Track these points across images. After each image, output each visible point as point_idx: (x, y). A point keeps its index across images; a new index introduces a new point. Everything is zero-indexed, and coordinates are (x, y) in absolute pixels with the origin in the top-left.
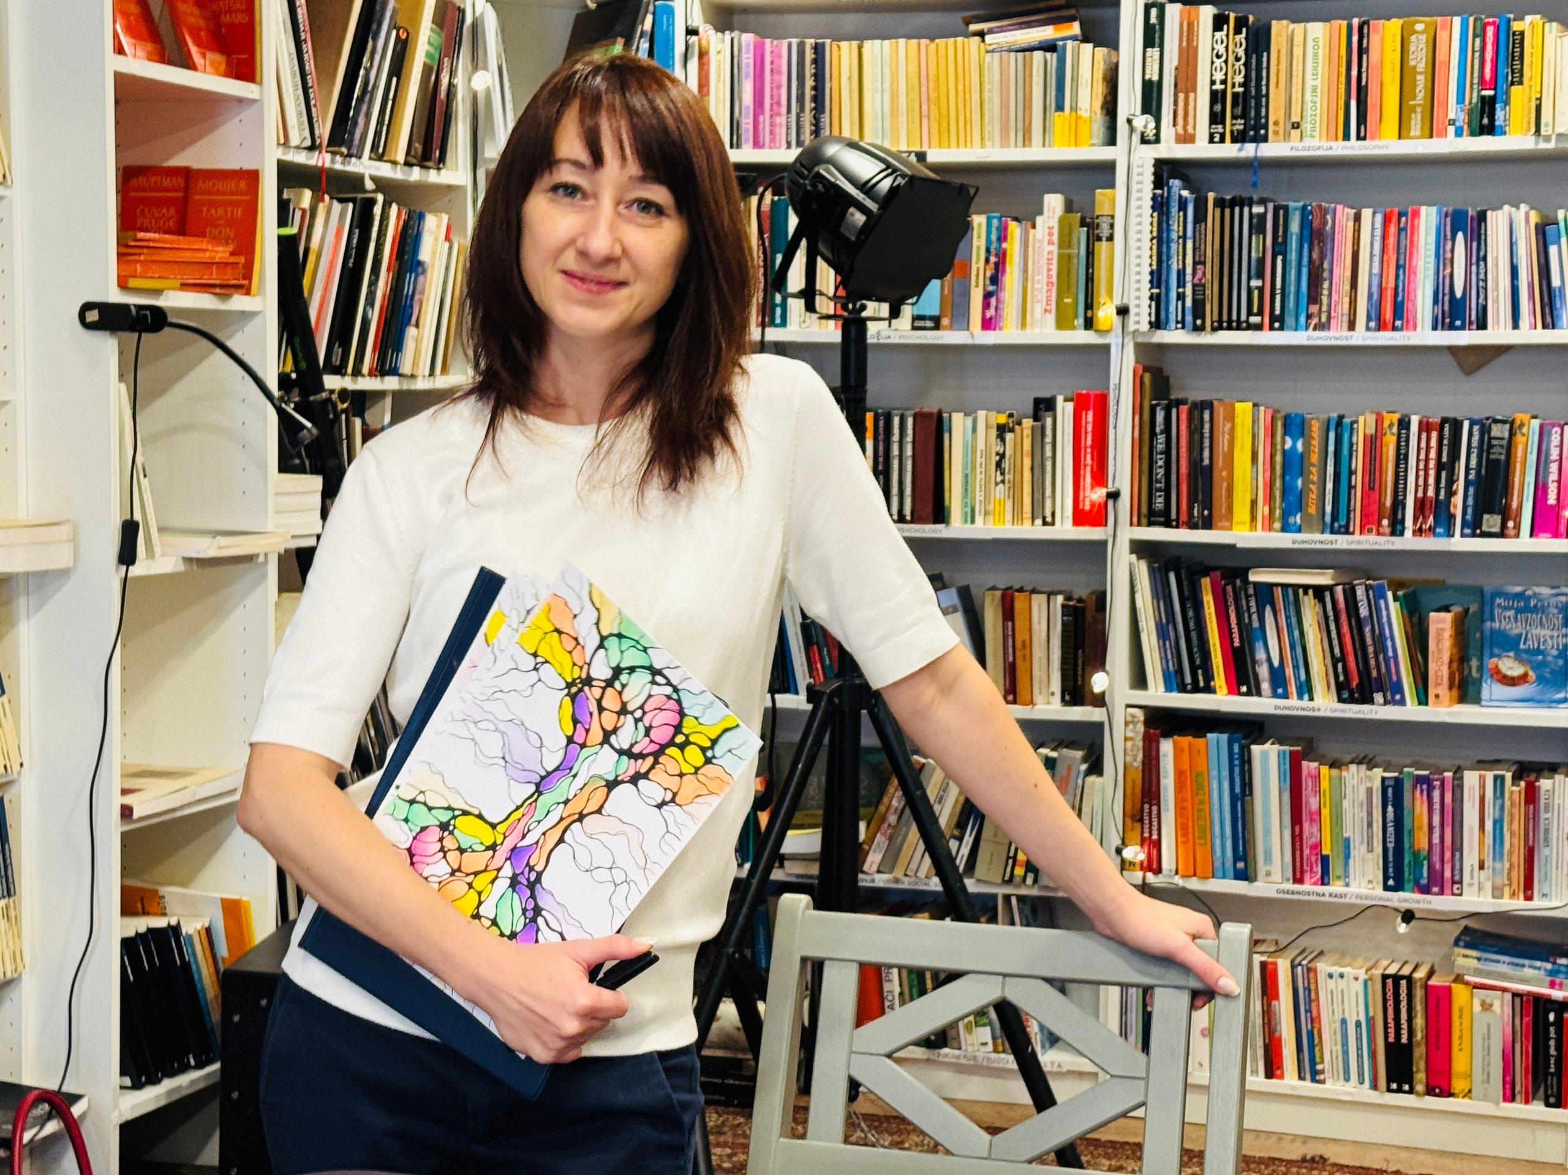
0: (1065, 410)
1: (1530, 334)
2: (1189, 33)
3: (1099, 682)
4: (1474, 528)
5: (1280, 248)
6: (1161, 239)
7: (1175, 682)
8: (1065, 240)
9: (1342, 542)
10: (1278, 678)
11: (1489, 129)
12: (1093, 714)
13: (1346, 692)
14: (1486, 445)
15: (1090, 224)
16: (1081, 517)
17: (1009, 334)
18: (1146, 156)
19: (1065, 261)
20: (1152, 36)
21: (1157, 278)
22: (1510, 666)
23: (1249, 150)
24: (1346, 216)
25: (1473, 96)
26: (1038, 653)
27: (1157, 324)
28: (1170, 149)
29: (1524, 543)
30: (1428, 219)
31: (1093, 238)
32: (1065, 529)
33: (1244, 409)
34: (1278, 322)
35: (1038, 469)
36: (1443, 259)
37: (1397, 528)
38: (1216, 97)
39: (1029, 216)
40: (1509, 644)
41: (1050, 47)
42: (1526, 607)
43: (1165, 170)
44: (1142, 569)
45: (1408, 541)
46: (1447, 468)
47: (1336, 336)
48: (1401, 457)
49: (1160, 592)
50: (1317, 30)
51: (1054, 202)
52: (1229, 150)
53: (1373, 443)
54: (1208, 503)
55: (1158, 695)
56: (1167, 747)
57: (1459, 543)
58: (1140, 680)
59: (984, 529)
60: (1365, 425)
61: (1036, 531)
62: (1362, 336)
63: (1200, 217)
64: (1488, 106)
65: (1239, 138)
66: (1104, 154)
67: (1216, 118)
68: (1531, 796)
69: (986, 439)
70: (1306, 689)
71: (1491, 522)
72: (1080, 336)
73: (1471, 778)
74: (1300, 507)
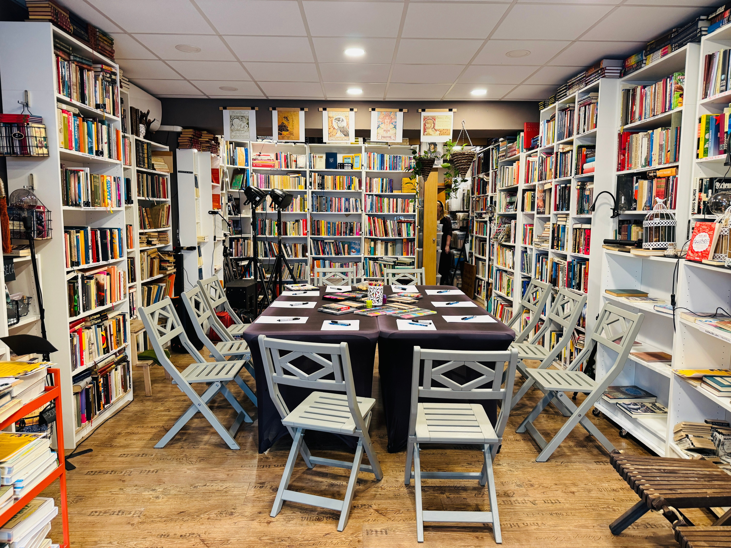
0: (301, 221)
1: (355, 213)
2: (315, 176)
3: (307, 254)
4: (350, 235)
5: (327, 202)
6: (313, 201)
7: (316, 254)
8: (301, 200)
9: (335, 237)
10: (328, 253)
11: (350, 189)
12: (306, 258)
13: (336, 254)
14: (351, 225)
15: (304, 199)
16: (304, 234)
17: (294, 212)
18: (310, 191)
19: (301, 203)
20: (310, 176)
21: (312, 205)
22: (354, 251)
23: (323, 190)
24: (334, 198)
25: (348, 185)
26: (299, 251)
27: (313, 211)
28: (313, 190)
29: (355, 236)
30: (343, 199)
31: (304, 201)
32: (302, 236)
33: (323, 221)
34: (327, 211)
35: (298, 229)
36: (345, 204)
37: (341, 235)
38: (318, 184)
39: (296, 198)
40: (353, 248)
41: (298, 177)
42: (355, 244)
43: (313, 192)
44: (311, 240)
45: (342, 236)
46: (346, 228)
47: (333, 213)
48: (341, 227)
49: (314, 243)
50: (330, 177)
51: (299, 196)
52: (320, 190)
53: (338, 225)
54: (319, 232)
55: (314, 256)
56: (315, 262)
57: (348, 236)
58: (311, 254)
59: (292, 236)
60: (337, 223)
61: (299, 236)
62: (336, 213)
63: (317, 198)
64: (349, 186)
65: (321, 189)
66: (305, 190)
67: (318, 186)
68: (357, 265)
69: (292, 225)
70: (331, 254)
71: (351, 234)
72: (303, 212)
73: (350, 263)
74: (330, 232)
